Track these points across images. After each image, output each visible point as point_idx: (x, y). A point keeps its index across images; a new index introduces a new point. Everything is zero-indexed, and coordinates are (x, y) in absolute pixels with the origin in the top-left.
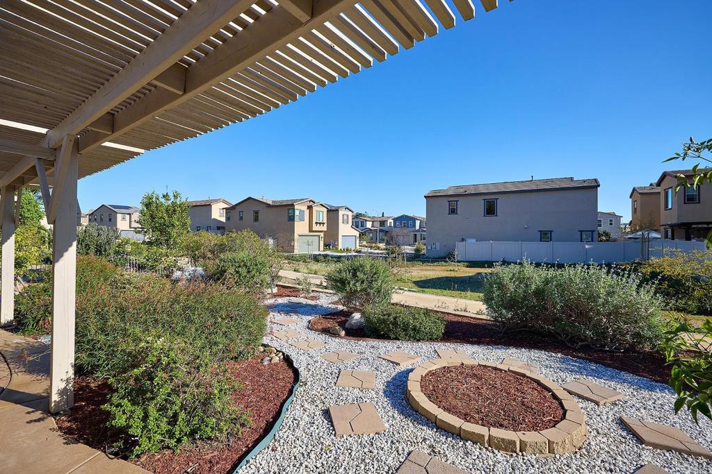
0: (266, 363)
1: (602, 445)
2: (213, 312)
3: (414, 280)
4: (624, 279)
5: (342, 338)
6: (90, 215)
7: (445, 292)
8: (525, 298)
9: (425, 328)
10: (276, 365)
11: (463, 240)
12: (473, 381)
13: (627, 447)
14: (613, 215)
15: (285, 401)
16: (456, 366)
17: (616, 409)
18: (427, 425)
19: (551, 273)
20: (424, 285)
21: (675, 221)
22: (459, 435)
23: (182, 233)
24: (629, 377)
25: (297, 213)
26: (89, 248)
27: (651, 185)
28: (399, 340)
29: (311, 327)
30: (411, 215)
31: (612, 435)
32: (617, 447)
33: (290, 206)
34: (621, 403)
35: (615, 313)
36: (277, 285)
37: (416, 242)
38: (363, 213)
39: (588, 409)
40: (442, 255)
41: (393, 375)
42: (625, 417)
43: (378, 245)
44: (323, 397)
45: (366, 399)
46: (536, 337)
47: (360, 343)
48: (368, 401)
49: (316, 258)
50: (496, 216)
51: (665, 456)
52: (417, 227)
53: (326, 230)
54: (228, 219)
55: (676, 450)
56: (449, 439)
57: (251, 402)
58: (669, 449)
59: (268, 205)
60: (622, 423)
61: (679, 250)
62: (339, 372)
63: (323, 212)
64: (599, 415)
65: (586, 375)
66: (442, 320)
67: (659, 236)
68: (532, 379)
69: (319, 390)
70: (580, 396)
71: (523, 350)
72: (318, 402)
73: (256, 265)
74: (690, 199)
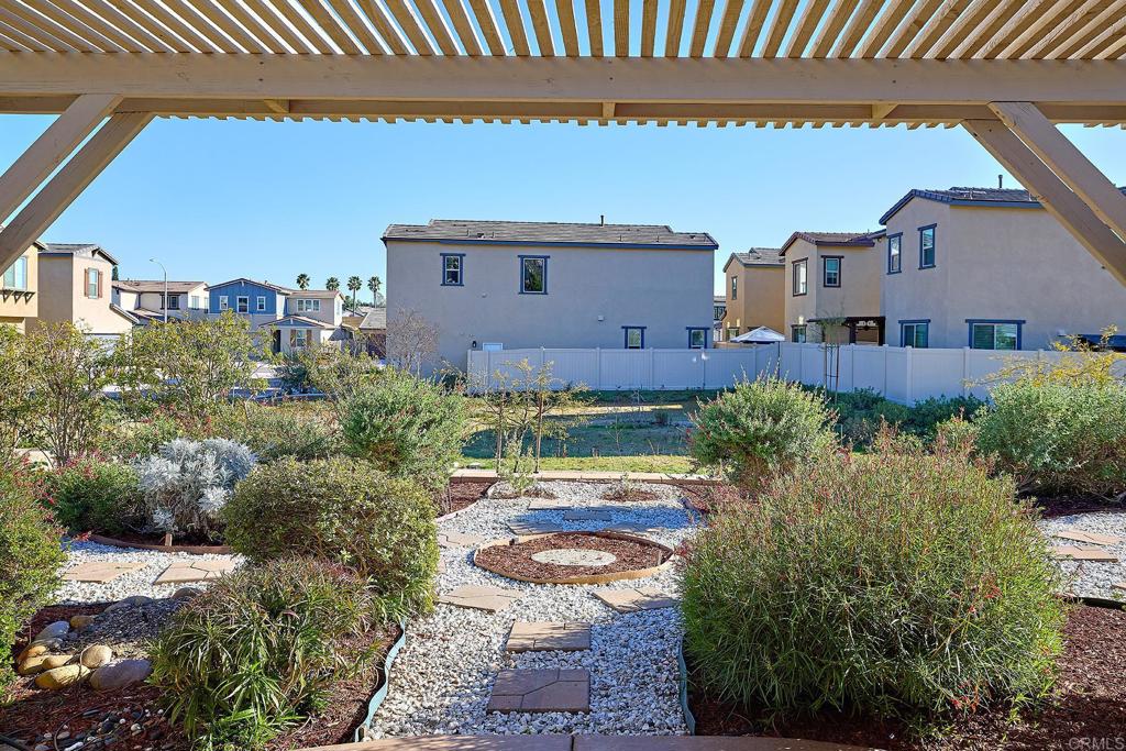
11: (476, 345)
27: (770, 252)
50: (546, 293)
52: (280, 315)
53: (35, 314)
67: (781, 338)
74: (831, 281)
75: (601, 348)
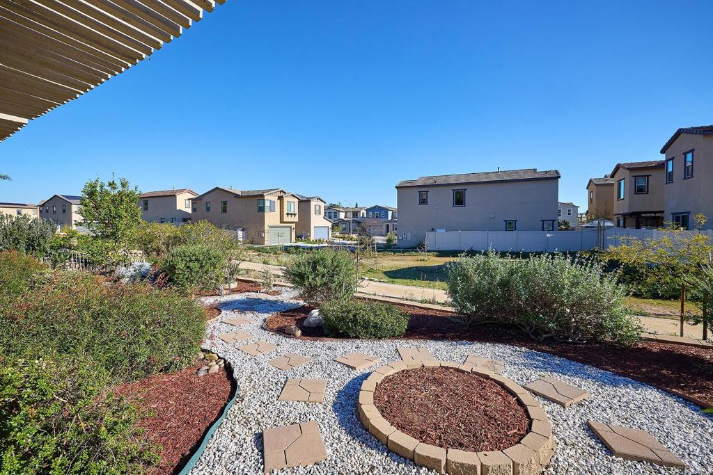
0: (202, 374)
1: (570, 460)
2: (134, 318)
3: (385, 270)
4: (587, 269)
5: (297, 338)
6: (40, 206)
7: (415, 282)
8: (490, 290)
9: (387, 325)
10: (213, 376)
11: (433, 230)
12: (433, 387)
13: (597, 460)
14: (570, 205)
15: (211, 425)
16: (416, 369)
17: (582, 411)
18: (377, 448)
19: (516, 262)
20: (394, 275)
21: (626, 211)
22: (413, 460)
23: (131, 226)
24: (592, 370)
25: (267, 204)
26: (19, 243)
27: (606, 177)
28: (359, 338)
29: (265, 327)
30: (383, 205)
31: (580, 445)
32: (586, 461)
33: (259, 197)
34: (587, 403)
35: (579, 304)
36: (237, 280)
37: (388, 232)
38: (337, 204)
39: (554, 414)
40: (413, 245)
41: (347, 382)
42: (592, 421)
43: (351, 235)
44: (259, 417)
45: (311, 416)
46: (500, 329)
47: (316, 343)
48: (313, 419)
49: (287, 250)
50: (465, 206)
51: (636, 468)
52: (390, 218)
53: (297, 221)
54: (194, 210)
55: (648, 460)
56: (401, 465)
57: (170, 427)
58: (640, 460)
59: (237, 196)
60: (589, 429)
61: (635, 238)
62: (286, 382)
63: (294, 203)
64: (566, 421)
65: (551, 371)
66: (405, 315)
67: (613, 225)
68: (496, 381)
69: (258, 406)
70: (545, 398)
71: (488, 344)
72: (253, 424)
73: (210, 259)
74: (640, 190)
75: (489, 230)
